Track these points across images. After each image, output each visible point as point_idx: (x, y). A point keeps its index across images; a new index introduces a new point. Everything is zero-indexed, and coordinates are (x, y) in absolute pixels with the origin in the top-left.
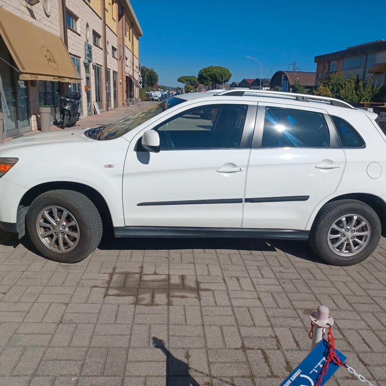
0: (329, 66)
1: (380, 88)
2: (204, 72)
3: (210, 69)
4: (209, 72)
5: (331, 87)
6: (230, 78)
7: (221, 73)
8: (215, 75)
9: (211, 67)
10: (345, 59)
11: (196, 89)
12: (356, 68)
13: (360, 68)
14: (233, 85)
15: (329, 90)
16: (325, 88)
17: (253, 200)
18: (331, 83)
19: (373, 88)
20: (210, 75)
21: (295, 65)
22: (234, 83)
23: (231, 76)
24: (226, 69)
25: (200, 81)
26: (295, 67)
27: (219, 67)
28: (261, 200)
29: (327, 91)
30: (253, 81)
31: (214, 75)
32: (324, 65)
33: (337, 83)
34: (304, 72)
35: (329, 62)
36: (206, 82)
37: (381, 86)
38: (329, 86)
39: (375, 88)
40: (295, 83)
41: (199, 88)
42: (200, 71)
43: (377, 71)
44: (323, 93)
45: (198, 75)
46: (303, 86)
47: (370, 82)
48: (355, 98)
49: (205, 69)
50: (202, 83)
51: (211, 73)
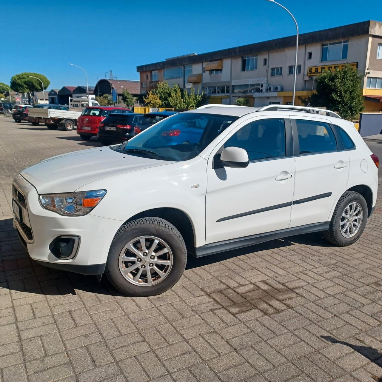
0: (152, 75)
1: (202, 96)
2: (18, 79)
3: (25, 76)
4: (24, 78)
5: (159, 95)
6: (48, 85)
7: (38, 80)
8: (32, 82)
9: (26, 74)
10: (165, 69)
11: (8, 97)
12: (176, 78)
13: (180, 78)
14: (52, 93)
15: (158, 98)
16: (154, 96)
17: (299, 201)
18: (159, 91)
19: (196, 96)
20: (25, 83)
21: (112, 73)
22: (52, 91)
23: (49, 83)
24: (43, 76)
25: (14, 88)
26: (112, 75)
27: (35, 74)
28: (302, 201)
29: (157, 99)
30: (75, 89)
31: (30, 82)
32: (147, 75)
33: (164, 92)
34: (126, 81)
35: (151, 72)
36: (21, 89)
37: (203, 94)
38: (157, 94)
39: (198, 96)
40: (124, 92)
41: (11, 96)
42: (12, 77)
43: (195, 81)
44: (153, 101)
45: (11, 83)
46: (132, 95)
47: (193, 91)
48: (183, 105)
49: (18, 76)
50: (16, 90)
51: (26, 80)
